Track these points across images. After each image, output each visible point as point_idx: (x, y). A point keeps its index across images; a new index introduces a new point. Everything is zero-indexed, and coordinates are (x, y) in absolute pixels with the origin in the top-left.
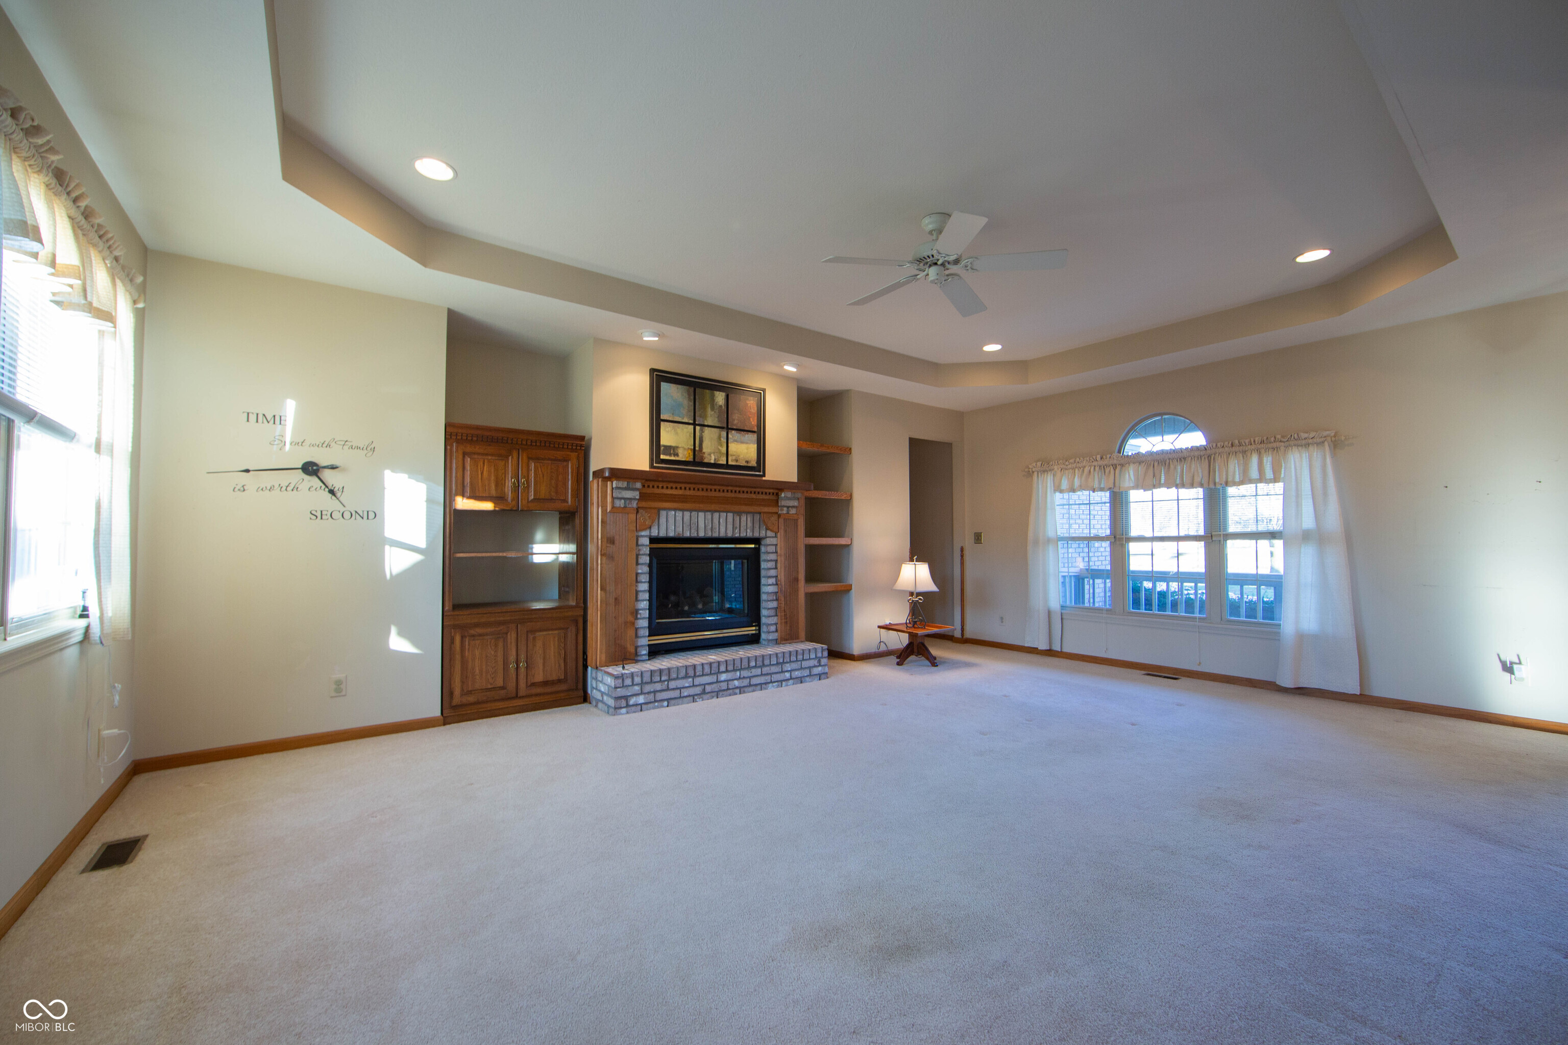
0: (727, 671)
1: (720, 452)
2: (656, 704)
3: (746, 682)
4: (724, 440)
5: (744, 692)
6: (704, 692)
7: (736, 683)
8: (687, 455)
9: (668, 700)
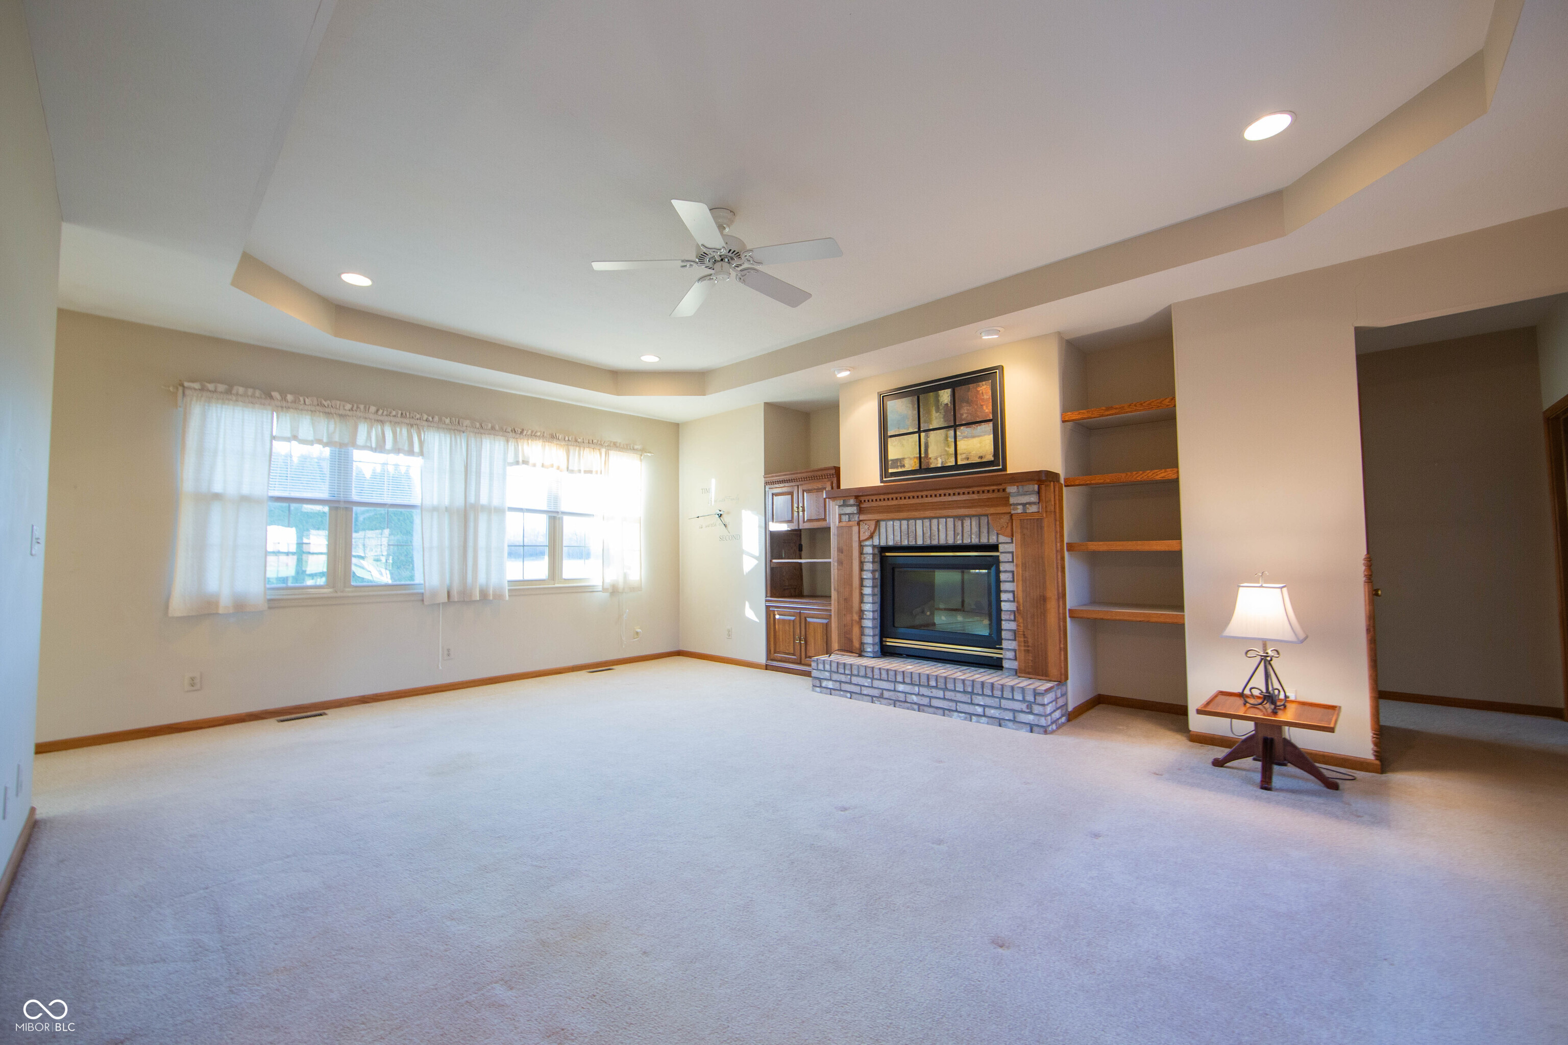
0: (904, 683)
1: (948, 454)
2: (842, 693)
3: (925, 701)
4: (951, 440)
5: (923, 711)
6: (881, 696)
7: (915, 698)
8: (914, 464)
9: (851, 693)
